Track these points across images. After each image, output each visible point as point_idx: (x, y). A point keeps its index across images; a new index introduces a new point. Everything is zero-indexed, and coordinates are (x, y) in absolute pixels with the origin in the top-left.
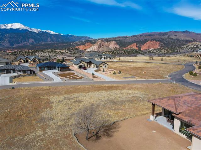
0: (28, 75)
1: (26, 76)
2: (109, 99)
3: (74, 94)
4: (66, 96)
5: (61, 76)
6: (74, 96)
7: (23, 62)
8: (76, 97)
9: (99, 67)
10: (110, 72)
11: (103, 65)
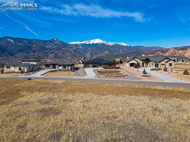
9: (159, 65)
10: (178, 72)
11: (166, 62)
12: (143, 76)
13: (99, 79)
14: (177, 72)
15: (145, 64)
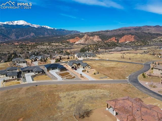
0: (41, 75)
1: (40, 75)
2: (90, 96)
3: (71, 91)
4: (67, 93)
5: (62, 76)
6: (71, 93)
7: (34, 61)
8: (73, 94)
10: (92, 72)
11: (88, 67)
12: (81, 77)
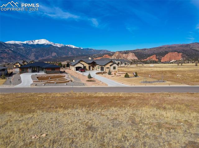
7: (19, 66)
9: (104, 68)
10: (121, 75)
11: (111, 66)
12: (88, 81)
13: (36, 87)
14: (119, 75)
15: (91, 67)
